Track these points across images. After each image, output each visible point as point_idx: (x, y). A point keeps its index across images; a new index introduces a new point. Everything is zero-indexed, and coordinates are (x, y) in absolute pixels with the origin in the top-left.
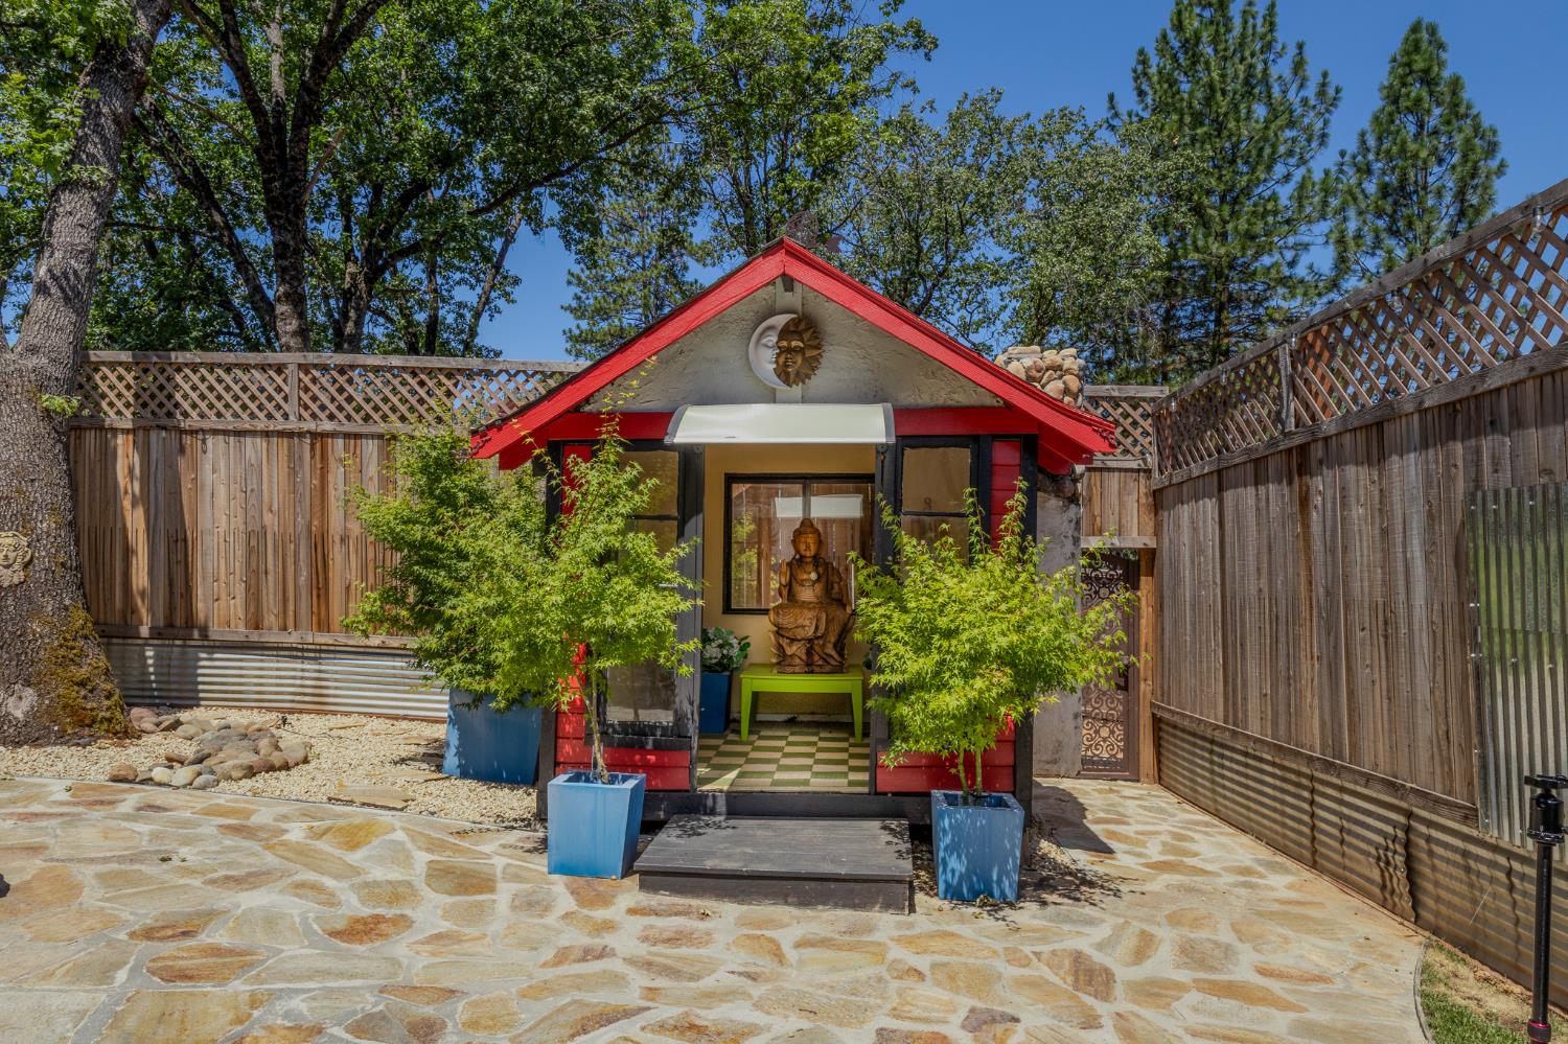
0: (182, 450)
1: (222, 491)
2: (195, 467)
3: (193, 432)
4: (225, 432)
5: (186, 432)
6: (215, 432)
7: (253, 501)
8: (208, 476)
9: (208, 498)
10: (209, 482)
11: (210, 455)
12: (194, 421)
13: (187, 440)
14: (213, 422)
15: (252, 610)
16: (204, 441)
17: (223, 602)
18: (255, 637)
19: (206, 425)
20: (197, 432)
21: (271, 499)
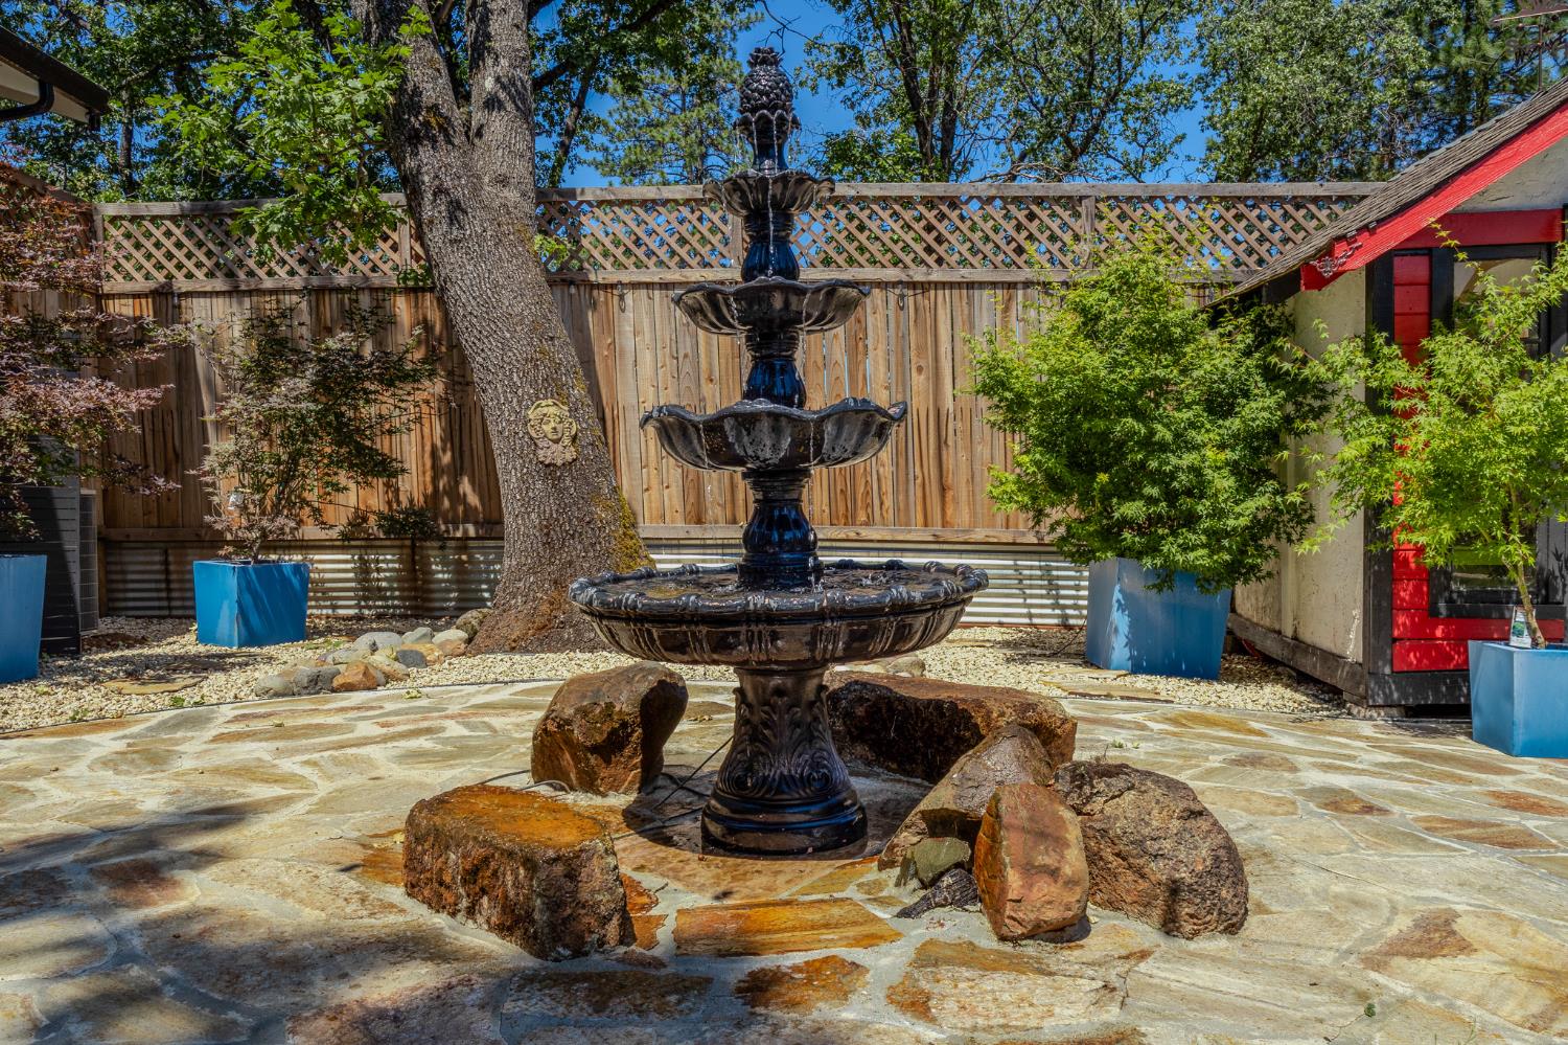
0: (594, 306)
1: (647, 358)
2: (609, 326)
3: (608, 287)
4: (648, 286)
5: (599, 286)
6: (635, 286)
7: (687, 368)
8: (628, 342)
9: (630, 366)
10: (629, 344)
11: (629, 314)
12: (609, 274)
13: (600, 296)
14: (632, 275)
15: (692, 499)
16: (622, 297)
17: (654, 493)
18: (696, 532)
19: (625, 277)
20: (613, 286)
21: (710, 364)
